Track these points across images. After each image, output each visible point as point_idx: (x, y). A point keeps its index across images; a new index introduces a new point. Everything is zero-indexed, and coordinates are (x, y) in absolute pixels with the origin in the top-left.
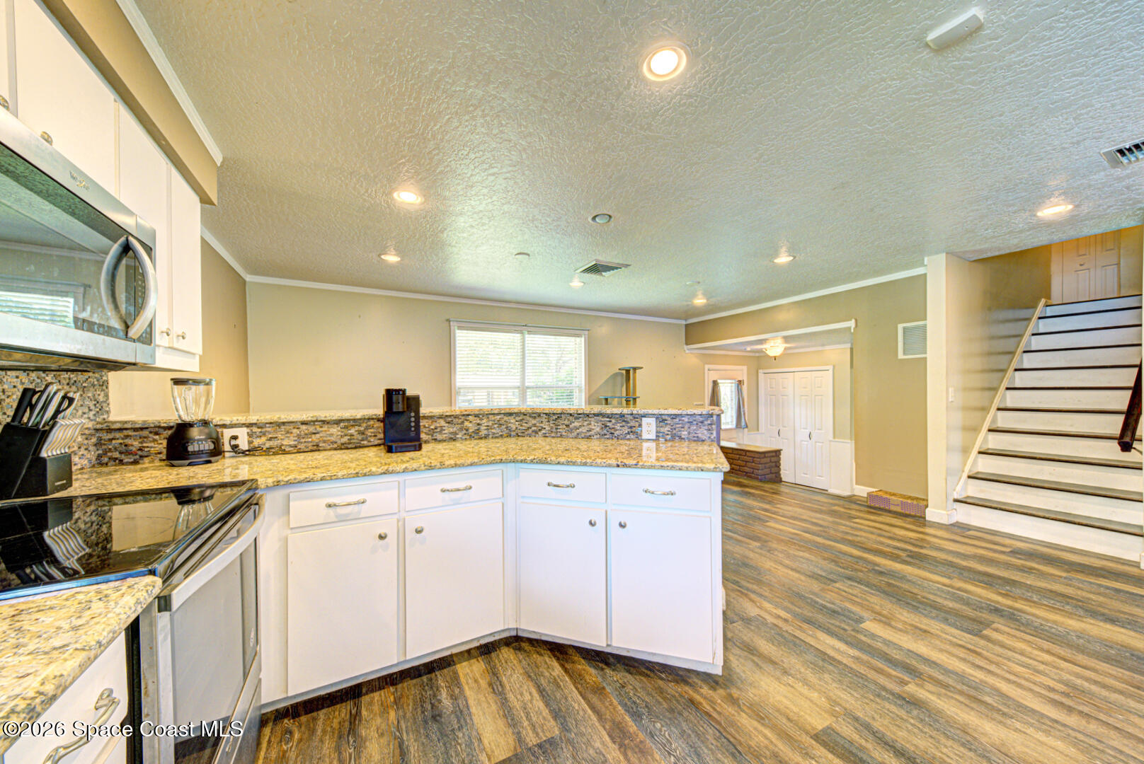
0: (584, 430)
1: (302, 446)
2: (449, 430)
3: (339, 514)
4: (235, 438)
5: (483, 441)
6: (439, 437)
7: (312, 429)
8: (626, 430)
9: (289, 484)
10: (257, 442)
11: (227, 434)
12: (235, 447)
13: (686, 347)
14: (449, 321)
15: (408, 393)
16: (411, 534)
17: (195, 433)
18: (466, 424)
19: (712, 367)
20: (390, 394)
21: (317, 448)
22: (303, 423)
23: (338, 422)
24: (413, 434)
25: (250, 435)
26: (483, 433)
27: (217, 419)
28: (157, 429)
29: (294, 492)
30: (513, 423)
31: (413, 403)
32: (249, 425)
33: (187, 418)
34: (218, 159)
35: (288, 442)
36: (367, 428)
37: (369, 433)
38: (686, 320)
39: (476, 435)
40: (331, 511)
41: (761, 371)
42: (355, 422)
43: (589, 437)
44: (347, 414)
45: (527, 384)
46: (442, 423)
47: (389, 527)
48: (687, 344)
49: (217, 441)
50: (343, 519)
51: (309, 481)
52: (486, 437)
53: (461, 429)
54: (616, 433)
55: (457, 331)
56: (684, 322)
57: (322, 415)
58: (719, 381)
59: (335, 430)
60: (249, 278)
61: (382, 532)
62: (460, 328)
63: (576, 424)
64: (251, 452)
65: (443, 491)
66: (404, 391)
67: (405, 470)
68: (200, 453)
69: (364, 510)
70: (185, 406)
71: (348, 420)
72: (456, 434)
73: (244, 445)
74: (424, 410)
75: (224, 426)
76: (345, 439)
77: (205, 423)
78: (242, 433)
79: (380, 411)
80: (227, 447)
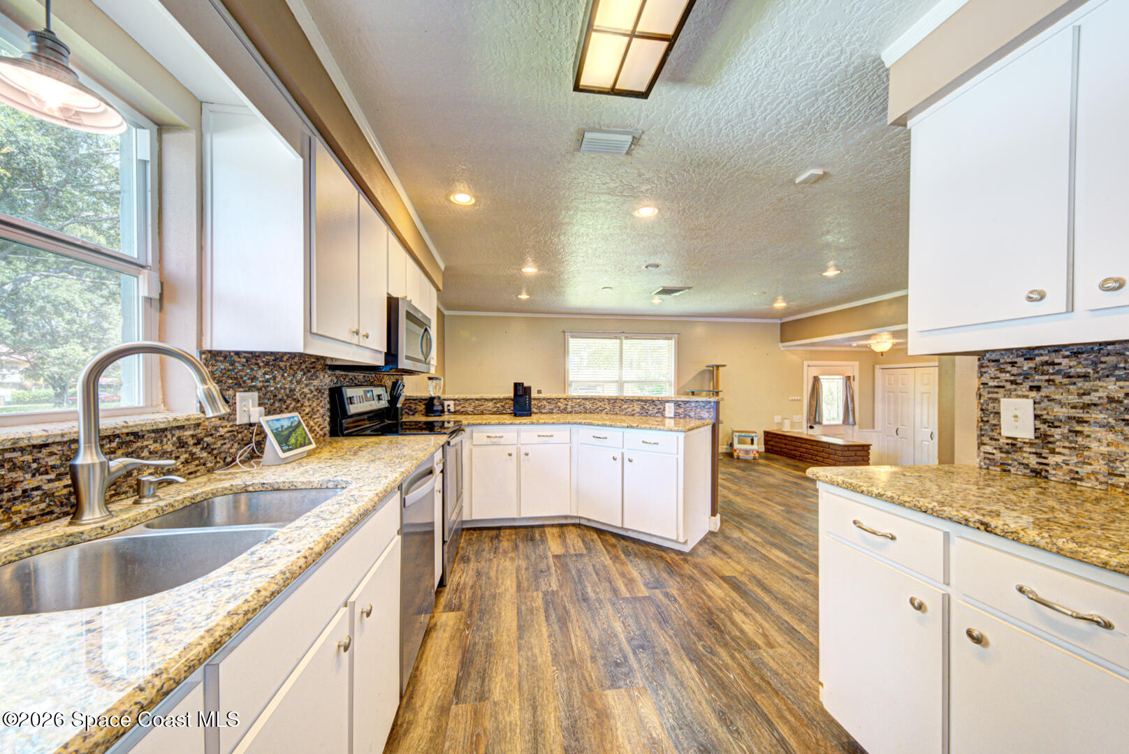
0: (630, 410)
1: (476, 412)
2: (548, 407)
3: (494, 442)
4: (449, 406)
5: (569, 415)
6: (543, 411)
7: (480, 403)
8: (656, 411)
9: (473, 425)
10: (458, 408)
11: (446, 403)
12: (449, 410)
13: (780, 345)
14: (564, 332)
15: (525, 385)
16: (523, 456)
17: (436, 402)
18: (559, 404)
19: (811, 363)
20: (516, 385)
21: (482, 413)
22: (477, 400)
23: (492, 400)
24: (527, 408)
25: (455, 405)
26: (569, 410)
27: (443, 397)
28: (421, 400)
29: (475, 428)
30: (588, 405)
31: (527, 390)
32: (455, 400)
33: (433, 395)
34: (442, 267)
35: (470, 409)
36: (506, 404)
37: (507, 406)
38: (781, 319)
39: (564, 411)
40: (489, 440)
41: (877, 367)
42: (500, 400)
43: (633, 415)
44: (496, 396)
45: (624, 379)
46: (545, 403)
47: (513, 450)
48: (782, 341)
49: (443, 406)
50: (493, 444)
51: (480, 424)
52: (571, 412)
53: (556, 407)
54: (650, 412)
55: (570, 339)
56: (779, 321)
57: (485, 396)
58: (821, 377)
59: (490, 404)
60: (446, 313)
61: (510, 452)
62: (573, 337)
63: (625, 406)
64: (455, 413)
65: (539, 435)
66: (523, 384)
67: (520, 424)
68: (437, 411)
69: (503, 441)
70: (431, 391)
71: (496, 399)
72: (552, 409)
73: (452, 410)
74: (534, 394)
75: (445, 400)
76: (495, 409)
77: (439, 398)
78: (452, 403)
79: (512, 395)
80: (446, 410)
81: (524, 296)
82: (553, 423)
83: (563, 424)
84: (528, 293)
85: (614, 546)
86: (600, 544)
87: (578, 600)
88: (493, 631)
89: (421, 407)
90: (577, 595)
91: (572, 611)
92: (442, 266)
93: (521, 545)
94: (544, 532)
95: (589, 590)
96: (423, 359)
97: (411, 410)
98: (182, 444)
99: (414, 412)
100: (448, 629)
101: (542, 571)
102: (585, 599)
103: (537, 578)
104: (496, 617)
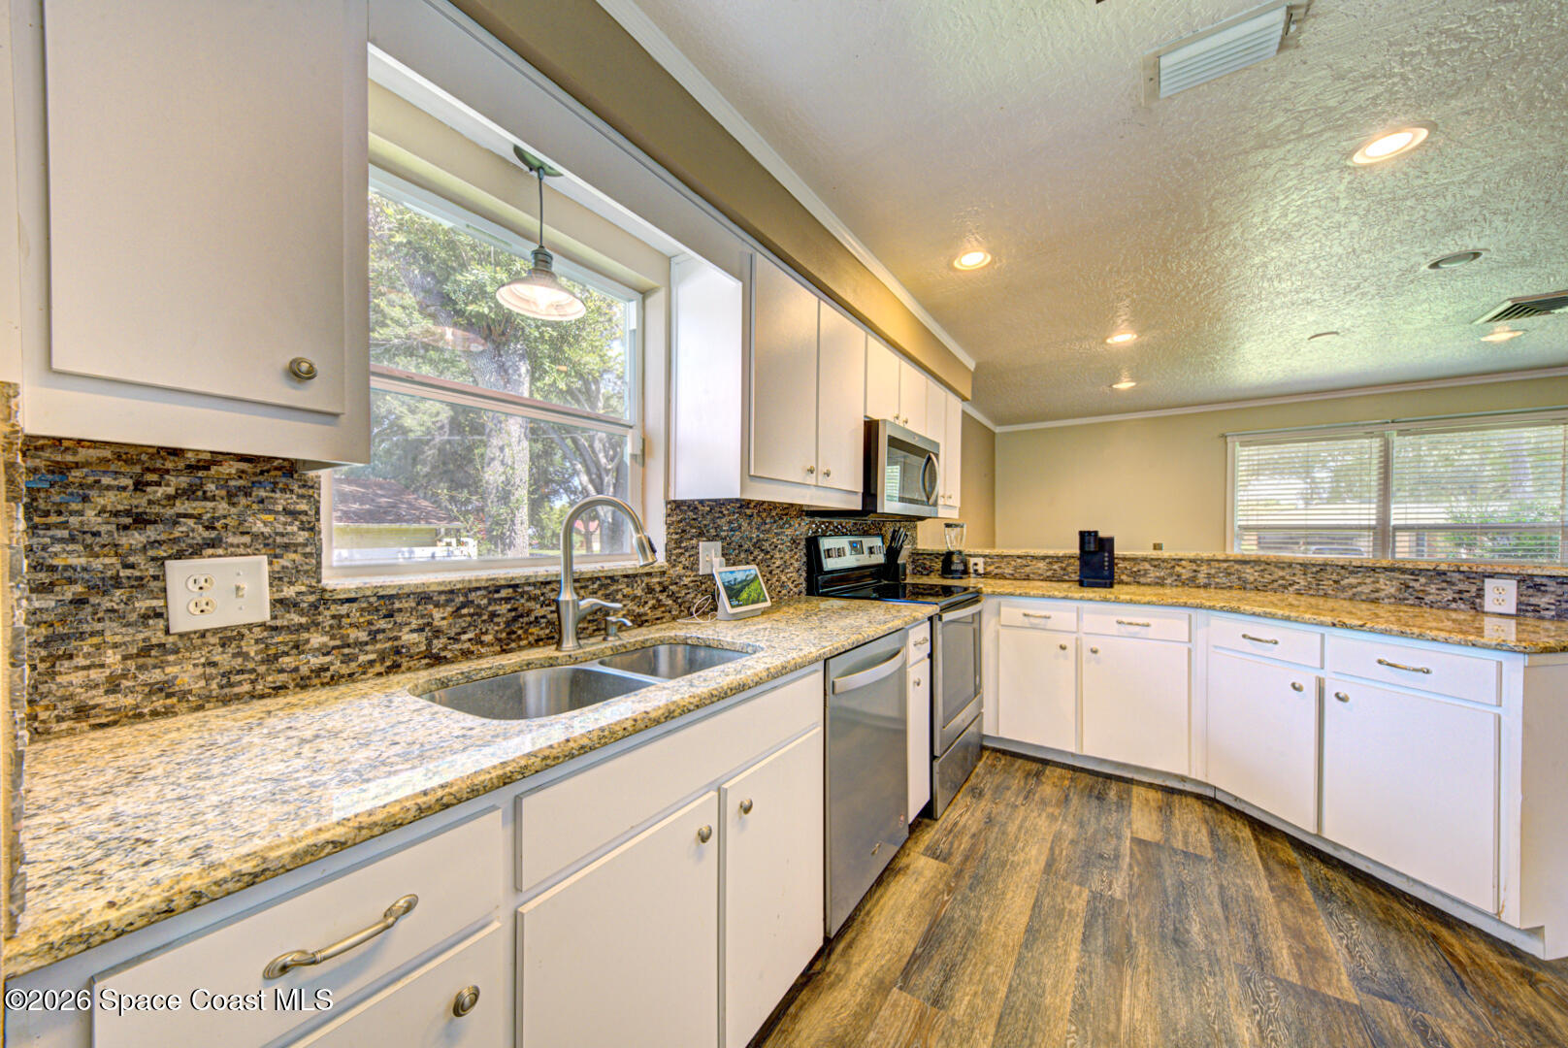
0: (1366, 589)
1: (1017, 575)
2: (1154, 574)
3: (1034, 624)
4: (976, 564)
5: (1202, 591)
6: (1142, 580)
7: (1024, 562)
8: (1449, 595)
9: (1001, 595)
10: (989, 569)
11: (972, 561)
12: (976, 571)
14: (1224, 437)
15: (1101, 534)
16: (1086, 654)
17: (955, 559)
18: (1178, 569)
20: (1082, 534)
21: (1027, 578)
22: (1019, 557)
23: (1044, 558)
24: (1106, 573)
25: (985, 563)
26: (1202, 579)
27: (967, 551)
28: (937, 555)
29: (1003, 600)
30: (1251, 575)
31: (1106, 545)
32: (985, 556)
33: (952, 549)
35: (1008, 571)
36: (1068, 565)
37: (1070, 569)
39: (1192, 582)
40: (1026, 619)
42: (1058, 559)
43: (1375, 601)
44: (1051, 552)
45: (1394, 522)
46: (1147, 566)
47: (1069, 641)
49: (966, 565)
50: (1034, 627)
51: (1012, 595)
52: (1206, 586)
53: (1171, 575)
54: (1428, 599)
55: (1238, 448)
57: (1032, 552)
59: (1042, 565)
60: (997, 430)
61: (1063, 643)
63: (1352, 580)
64: (986, 575)
65: (1119, 623)
66: (1096, 533)
67: (1081, 599)
68: (956, 571)
69: (1049, 624)
70: (950, 542)
71: (1052, 557)
72: (1164, 578)
73: (981, 571)
74: (1117, 552)
75: (970, 556)
76: (1049, 573)
77: (960, 553)
78: (980, 561)
79: (1076, 551)
80: (971, 571)
81: (1125, 385)
82: (1149, 603)
83: (1172, 605)
84: (1133, 378)
85: (1290, 867)
86: (1255, 850)
87: (1163, 937)
88: (985, 915)
89: (938, 565)
90: (1162, 926)
91: (1142, 949)
92: (971, 365)
93: (1075, 800)
94: (1129, 793)
95: (1195, 928)
96: (925, 499)
97: (925, 569)
98: (650, 590)
99: (929, 571)
100: (922, 880)
101: (1101, 856)
102: (1180, 941)
103: (1087, 864)
104: (996, 896)
